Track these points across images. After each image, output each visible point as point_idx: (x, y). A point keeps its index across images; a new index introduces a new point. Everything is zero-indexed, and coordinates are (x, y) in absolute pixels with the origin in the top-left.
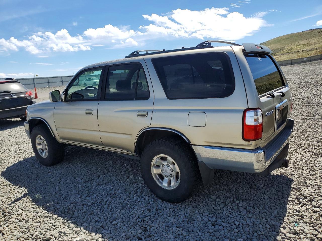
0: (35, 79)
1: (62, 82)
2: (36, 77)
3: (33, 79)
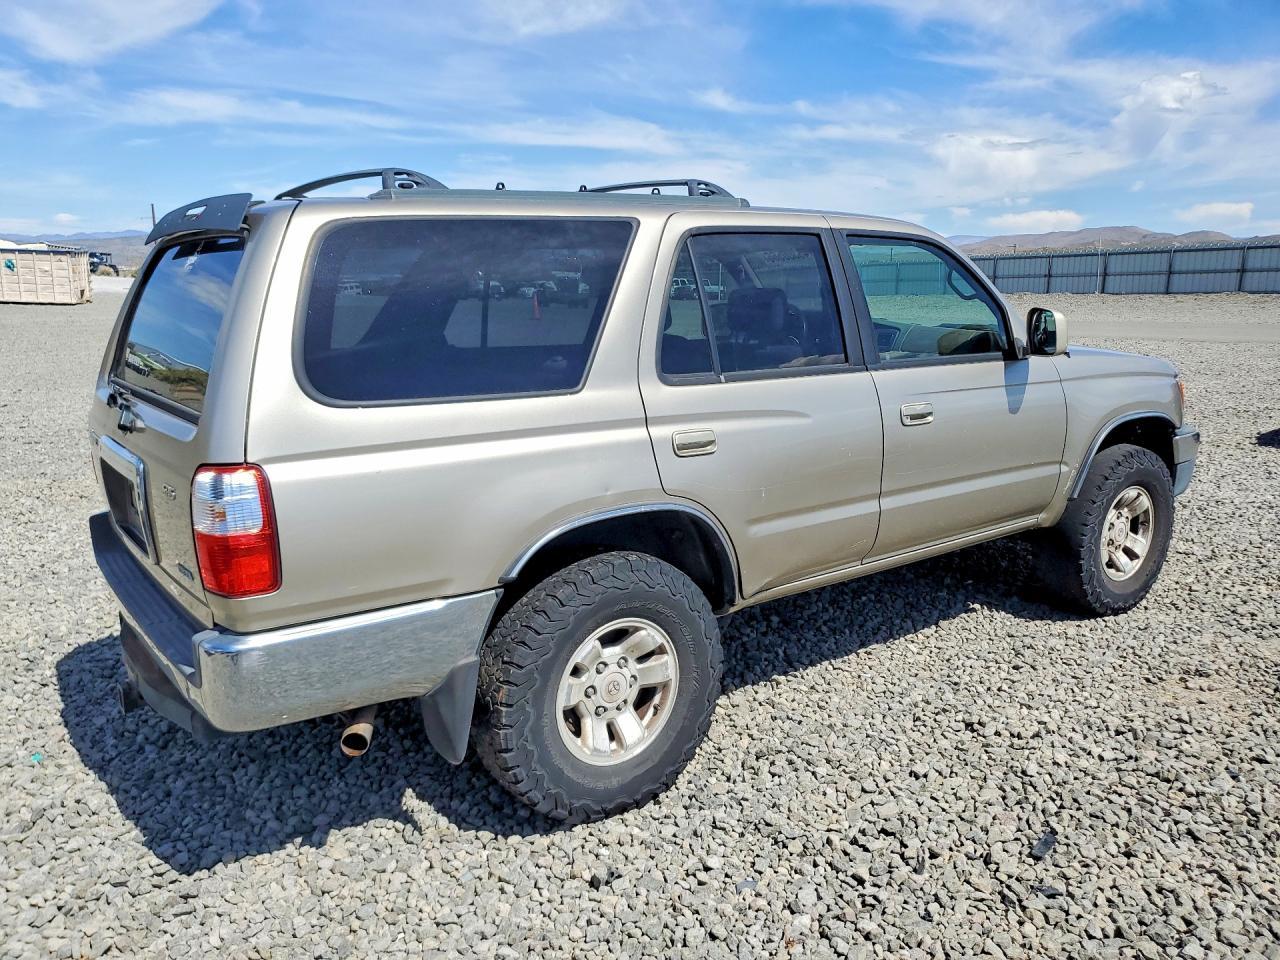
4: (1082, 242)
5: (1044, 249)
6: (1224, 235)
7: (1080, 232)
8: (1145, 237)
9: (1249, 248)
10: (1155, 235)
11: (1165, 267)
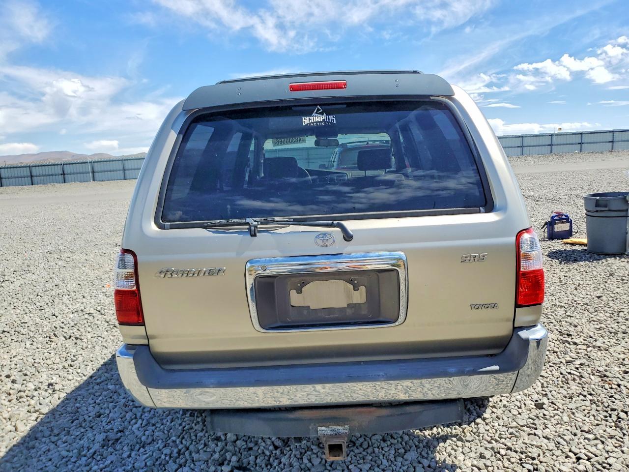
0: (556, 135)
1: (612, 142)
2: (557, 132)
3: (551, 135)
4: (42, 159)
5: (21, 163)
6: (109, 155)
7: (38, 154)
8: (73, 156)
9: (124, 160)
10: (77, 155)
11: (121, 168)
